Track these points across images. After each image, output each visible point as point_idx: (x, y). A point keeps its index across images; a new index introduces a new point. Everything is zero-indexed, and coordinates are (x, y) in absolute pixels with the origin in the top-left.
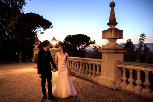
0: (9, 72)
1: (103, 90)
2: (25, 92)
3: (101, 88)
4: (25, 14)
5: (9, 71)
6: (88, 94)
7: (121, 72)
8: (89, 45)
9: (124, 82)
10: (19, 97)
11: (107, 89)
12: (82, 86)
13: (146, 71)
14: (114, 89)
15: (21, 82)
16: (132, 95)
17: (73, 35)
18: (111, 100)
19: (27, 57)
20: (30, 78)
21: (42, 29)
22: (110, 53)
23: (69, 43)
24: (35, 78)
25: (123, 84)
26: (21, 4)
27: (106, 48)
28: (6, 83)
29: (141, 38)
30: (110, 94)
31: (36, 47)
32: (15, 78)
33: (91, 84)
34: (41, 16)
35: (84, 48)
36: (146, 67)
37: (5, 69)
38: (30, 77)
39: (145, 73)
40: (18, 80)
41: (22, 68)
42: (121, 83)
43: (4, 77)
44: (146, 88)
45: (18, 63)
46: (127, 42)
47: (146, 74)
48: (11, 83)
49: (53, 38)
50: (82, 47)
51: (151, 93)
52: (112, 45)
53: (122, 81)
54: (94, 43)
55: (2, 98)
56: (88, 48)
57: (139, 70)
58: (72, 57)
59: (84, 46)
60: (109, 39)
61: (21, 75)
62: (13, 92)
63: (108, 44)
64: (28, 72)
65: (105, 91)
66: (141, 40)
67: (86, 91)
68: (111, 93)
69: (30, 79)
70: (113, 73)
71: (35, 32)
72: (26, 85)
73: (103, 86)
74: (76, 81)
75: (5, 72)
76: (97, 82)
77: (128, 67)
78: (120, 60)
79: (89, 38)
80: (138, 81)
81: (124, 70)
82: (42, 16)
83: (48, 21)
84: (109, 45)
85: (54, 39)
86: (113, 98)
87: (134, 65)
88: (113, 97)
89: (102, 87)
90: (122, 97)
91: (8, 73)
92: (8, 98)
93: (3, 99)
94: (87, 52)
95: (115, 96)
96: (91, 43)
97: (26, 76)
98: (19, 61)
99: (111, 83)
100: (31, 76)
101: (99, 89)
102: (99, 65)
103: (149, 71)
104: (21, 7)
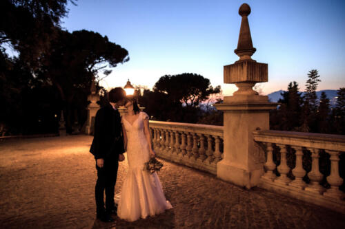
0: (35, 155)
1: (225, 190)
2: (63, 196)
3: (223, 185)
4: (69, 34)
5: (37, 152)
6: (192, 199)
7: (263, 152)
8: (208, 95)
9: (270, 173)
10: (51, 206)
11: (235, 187)
12: (183, 182)
13: (314, 149)
14: (248, 187)
15: (57, 176)
16: (285, 200)
17: (173, 76)
18: (239, 210)
19: (77, 123)
20: (78, 168)
21: (107, 63)
22: (240, 111)
23: (166, 92)
24: (87, 167)
25: (268, 177)
26: (57, 14)
27: (232, 103)
28: (27, 177)
29: (310, 80)
30: (239, 198)
31: (94, 102)
32: (47, 167)
33: (202, 177)
34: (103, 36)
35: (197, 103)
36: (313, 140)
37: (27, 149)
38: (78, 165)
39: (311, 153)
40: (51, 171)
41: (63, 146)
42: (263, 175)
43: (24, 165)
44: (312, 184)
45: (59, 135)
46: (289, 89)
47: (313, 155)
48: (36, 178)
49: (126, 84)
50: (192, 101)
51: (322, 194)
52: (244, 95)
53: (266, 170)
54: (218, 90)
55: (15, 208)
56: (205, 103)
57: (299, 146)
58: (170, 121)
59: (196, 97)
60: (238, 83)
61: (60, 162)
62: (38, 196)
63: (236, 94)
64: (74, 155)
65: (229, 192)
66: (311, 83)
67: (189, 191)
68: (241, 196)
69: (78, 170)
70: (247, 154)
71: (92, 70)
72: (68, 182)
73: (227, 182)
74: (173, 172)
75: (27, 155)
76: (215, 173)
77: (277, 141)
78: (261, 128)
79: (207, 81)
80: (298, 170)
81: (270, 148)
82: (106, 37)
83: (119, 46)
84: (239, 95)
85: (129, 85)
86: (244, 205)
87: (289, 137)
88: (245, 203)
89: (225, 183)
90: (262, 204)
91: (33, 157)
92: (27, 209)
93: (17, 210)
94: (204, 111)
95: (249, 202)
96: (212, 92)
97: (70, 162)
98: (61, 132)
99: (242, 175)
100: (80, 163)
101: (218, 188)
102: (219, 137)
103: (319, 149)
104: (57, 20)
